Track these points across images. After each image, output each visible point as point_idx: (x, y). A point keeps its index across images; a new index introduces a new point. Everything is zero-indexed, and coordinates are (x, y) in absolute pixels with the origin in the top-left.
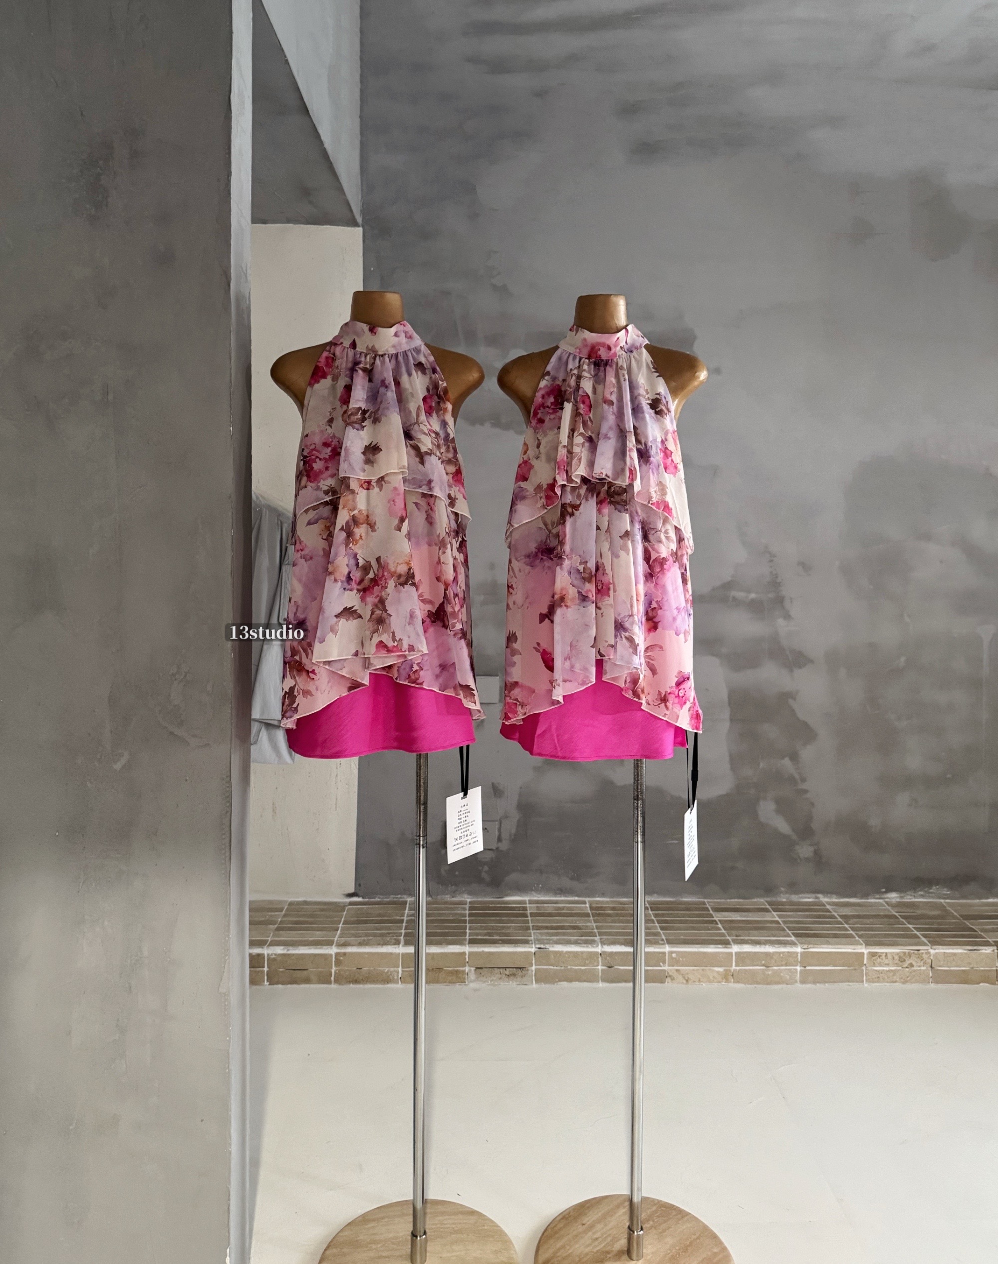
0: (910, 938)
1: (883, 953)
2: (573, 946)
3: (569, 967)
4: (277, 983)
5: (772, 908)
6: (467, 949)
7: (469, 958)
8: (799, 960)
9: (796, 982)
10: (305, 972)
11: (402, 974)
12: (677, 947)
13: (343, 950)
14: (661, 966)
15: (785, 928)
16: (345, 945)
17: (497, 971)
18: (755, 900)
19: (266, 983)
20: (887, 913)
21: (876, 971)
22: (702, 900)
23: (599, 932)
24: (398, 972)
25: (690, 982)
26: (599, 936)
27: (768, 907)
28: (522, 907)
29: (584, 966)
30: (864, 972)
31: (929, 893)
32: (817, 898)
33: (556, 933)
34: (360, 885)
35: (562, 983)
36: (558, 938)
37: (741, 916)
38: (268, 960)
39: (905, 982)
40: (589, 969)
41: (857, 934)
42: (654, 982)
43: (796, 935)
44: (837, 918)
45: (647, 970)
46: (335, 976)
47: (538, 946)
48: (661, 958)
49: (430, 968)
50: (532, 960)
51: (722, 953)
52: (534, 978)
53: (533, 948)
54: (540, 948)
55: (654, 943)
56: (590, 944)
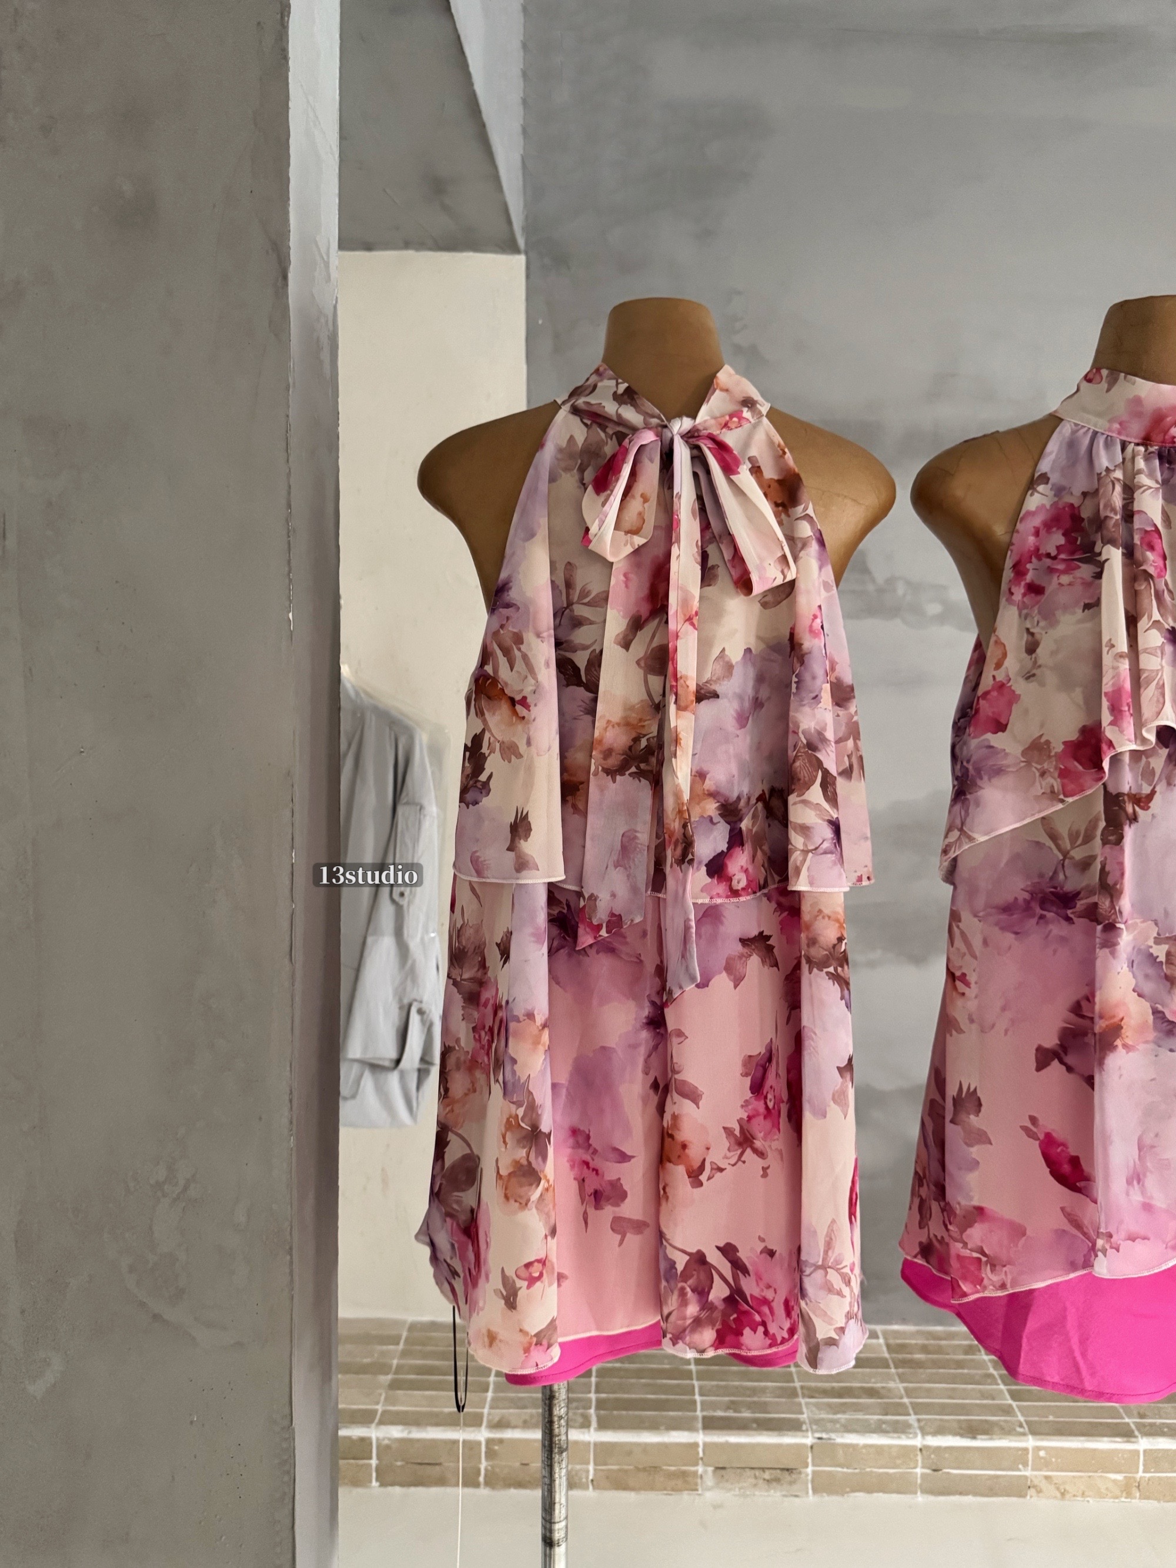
2: (875, 1435)
3: (868, 1470)
4: (392, 1484)
6: (701, 1438)
7: (704, 1451)
10: (437, 1467)
11: (595, 1475)
12: (1047, 1440)
13: (498, 1435)
14: (1019, 1470)
16: (500, 1425)
17: (749, 1472)
19: (375, 1483)
23: (912, 1404)
24: (588, 1471)
25: (1067, 1496)
26: (916, 1414)
29: (893, 1468)
35: (856, 1494)
36: (847, 1416)
38: (378, 1447)
40: (900, 1473)
42: (1008, 1495)
45: (998, 1477)
46: (486, 1476)
47: (818, 1435)
48: (1020, 1457)
49: (640, 1467)
50: (808, 1458)
51: (1122, 1450)
52: (810, 1486)
53: (808, 1437)
54: (820, 1438)
55: (1007, 1431)
56: (903, 1432)
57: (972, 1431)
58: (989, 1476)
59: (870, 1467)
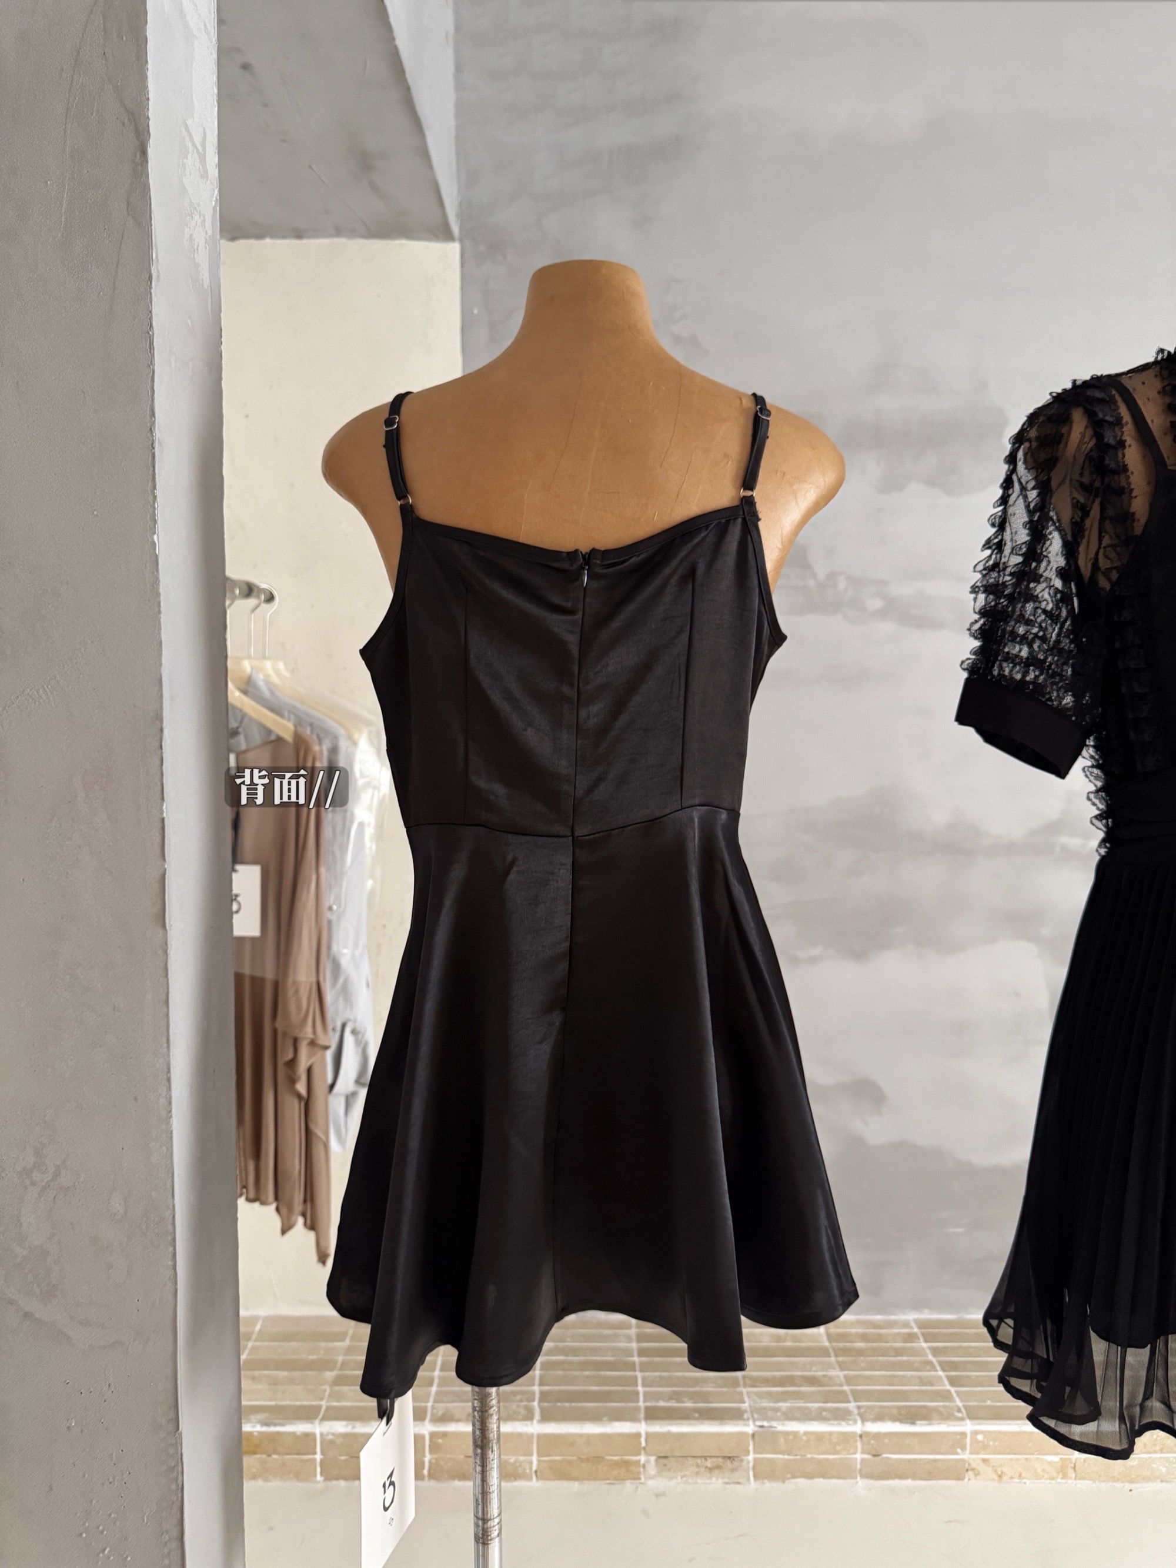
2: (815, 1423)
3: (809, 1456)
4: (333, 1478)
6: (643, 1428)
7: (646, 1441)
11: (538, 1466)
12: (987, 1424)
14: (957, 1454)
16: (442, 1418)
17: (691, 1461)
19: (319, 1478)
23: (852, 1392)
24: (531, 1463)
25: (1005, 1478)
26: (855, 1401)
29: (833, 1454)
33: (786, 1393)
35: (799, 1480)
36: (787, 1404)
38: (322, 1443)
40: (840, 1459)
42: (946, 1478)
45: (935, 1461)
46: (430, 1468)
47: (759, 1423)
48: (958, 1441)
49: (583, 1457)
50: (749, 1446)
52: (751, 1473)
53: (749, 1425)
54: (762, 1427)
55: (947, 1416)
56: (843, 1419)
57: (911, 1416)
58: (928, 1460)
59: (810, 1454)
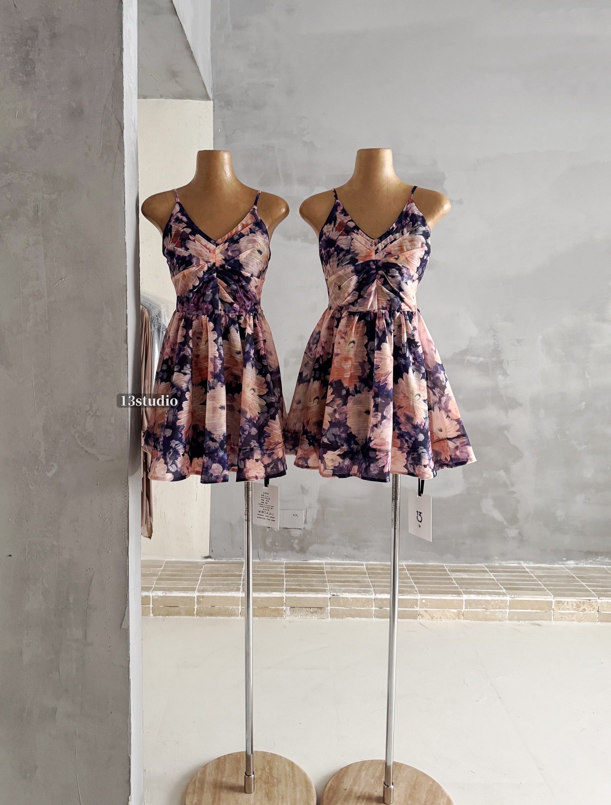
0: (584, 592)
1: (565, 601)
2: (354, 593)
3: (353, 608)
4: (158, 615)
5: (489, 570)
6: (284, 595)
7: (286, 600)
8: (508, 605)
9: (506, 619)
10: (177, 608)
11: (240, 610)
12: (426, 596)
13: (202, 595)
14: (415, 608)
15: (499, 584)
16: (203, 591)
17: (304, 609)
18: (478, 565)
19: (152, 615)
20: (567, 574)
21: (561, 613)
22: (442, 564)
23: (372, 585)
25: (434, 619)
26: (373, 588)
27: (487, 569)
28: (321, 567)
29: (363, 607)
30: (552, 614)
31: (597, 561)
32: (519, 563)
33: (344, 585)
34: (212, 551)
35: (349, 618)
36: (345, 588)
37: (468, 575)
38: (152, 600)
39: (580, 621)
40: (366, 609)
41: (546, 588)
42: (410, 618)
43: (506, 588)
44: (533, 577)
45: (405, 611)
46: (197, 611)
47: (332, 594)
48: (414, 603)
49: (260, 607)
50: (328, 603)
51: (456, 600)
52: (329, 615)
53: (328, 594)
54: (333, 595)
55: (410, 593)
56: (367, 593)
58: (402, 610)
